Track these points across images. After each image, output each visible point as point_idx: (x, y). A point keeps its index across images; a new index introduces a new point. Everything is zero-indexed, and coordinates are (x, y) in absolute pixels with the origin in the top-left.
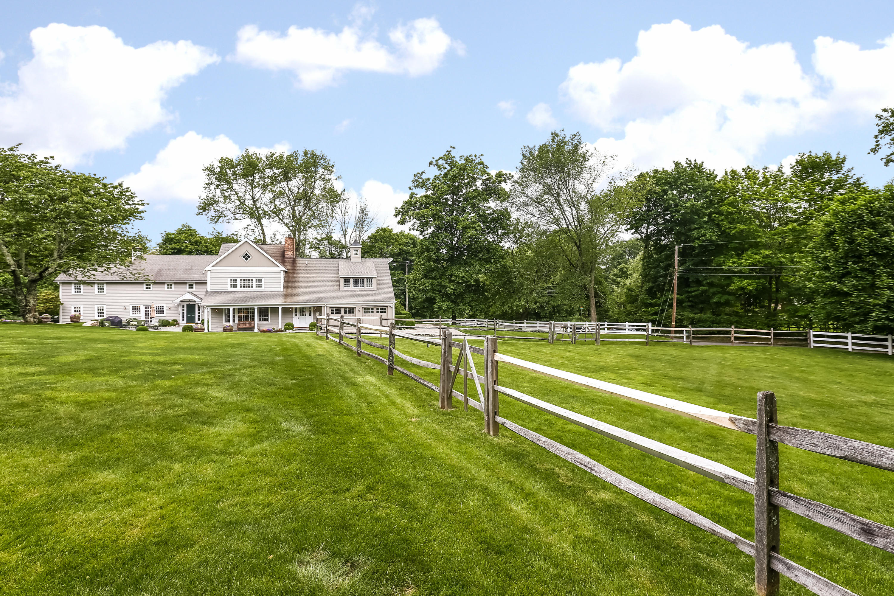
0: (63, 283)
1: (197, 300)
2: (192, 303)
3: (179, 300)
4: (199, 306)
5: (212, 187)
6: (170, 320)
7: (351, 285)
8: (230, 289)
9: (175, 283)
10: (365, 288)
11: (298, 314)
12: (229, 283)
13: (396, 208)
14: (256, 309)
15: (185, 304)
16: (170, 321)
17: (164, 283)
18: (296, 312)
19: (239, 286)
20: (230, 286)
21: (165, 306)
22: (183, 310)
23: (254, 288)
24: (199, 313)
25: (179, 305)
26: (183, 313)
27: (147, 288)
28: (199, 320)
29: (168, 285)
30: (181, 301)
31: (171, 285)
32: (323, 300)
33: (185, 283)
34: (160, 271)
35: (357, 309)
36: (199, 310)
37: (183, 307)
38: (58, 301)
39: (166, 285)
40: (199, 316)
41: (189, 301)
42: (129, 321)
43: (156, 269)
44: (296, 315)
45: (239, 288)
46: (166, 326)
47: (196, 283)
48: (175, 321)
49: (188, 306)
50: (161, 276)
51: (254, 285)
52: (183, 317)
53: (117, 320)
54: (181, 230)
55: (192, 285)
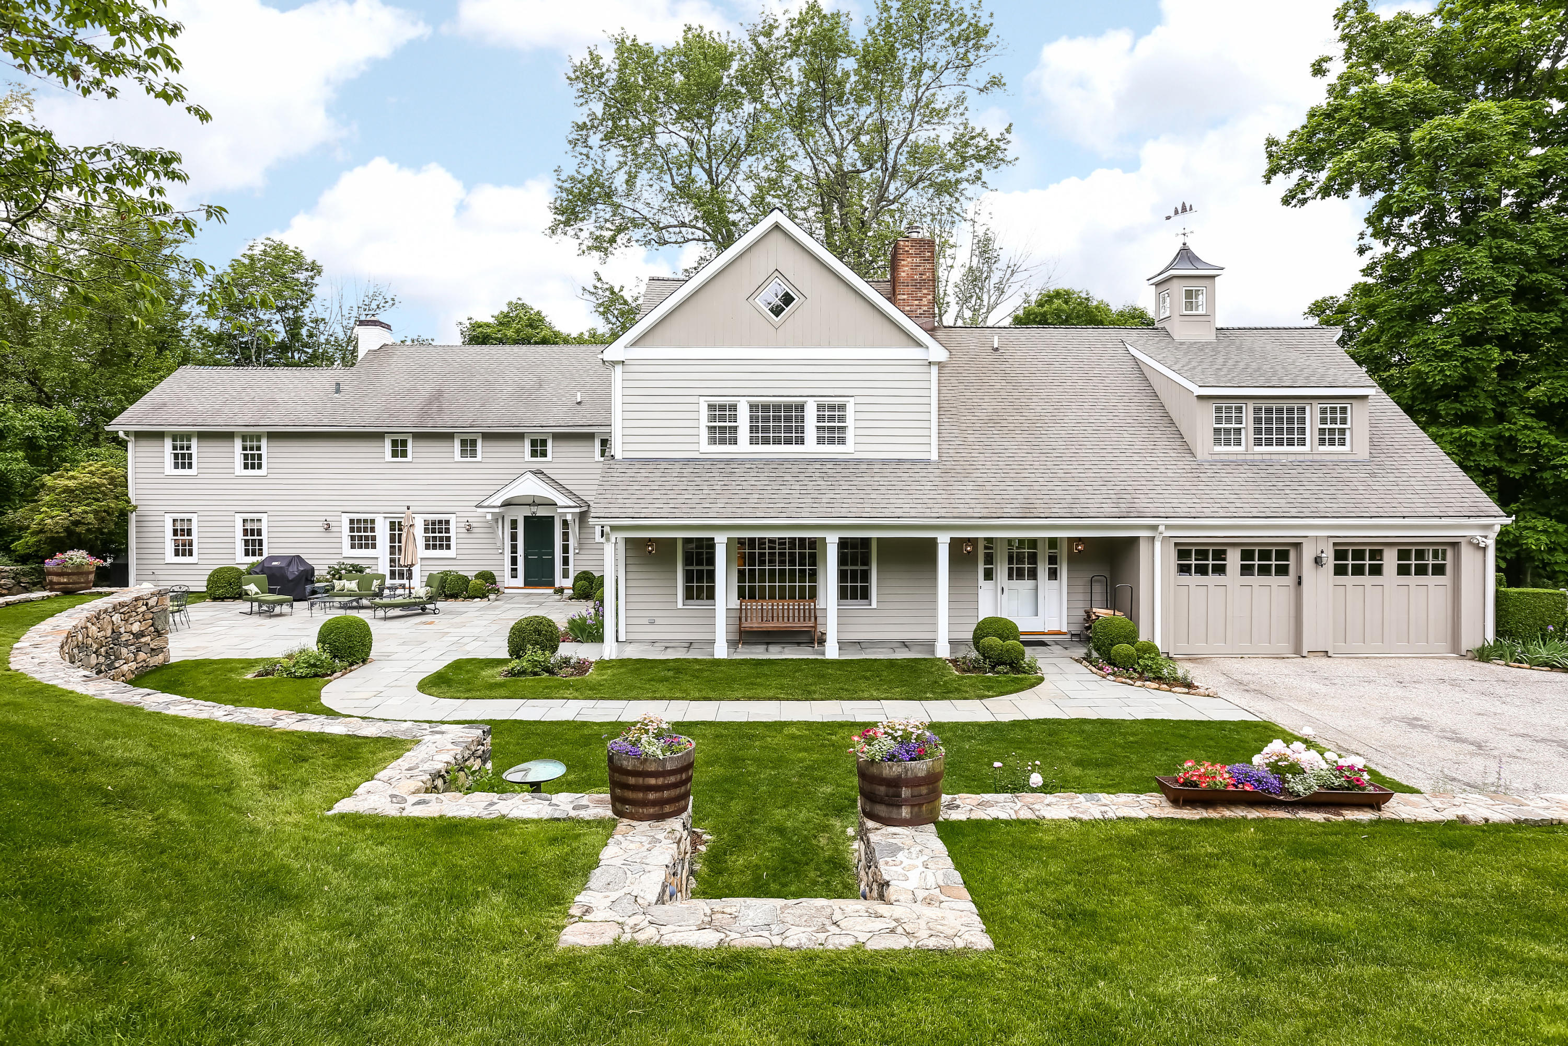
0: (139, 435)
1: (561, 500)
2: (542, 512)
3: (498, 500)
4: (565, 523)
5: (595, 139)
6: (469, 571)
7: (1248, 435)
8: (705, 448)
9: (487, 436)
10: (1310, 447)
11: (1001, 570)
12: (704, 422)
13: (1271, 143)
14: (832, 540)
15: (520, 515)
16: (471, 574)
17: (449, 436)
18: (989, 559)
19: (744, 433)
20: (704, 434)
21: (453, 519)
22: (514, 537)
23: (811, 446)
24: (566, 549)
25: (499, 518)
26: (514, 549)
27: (395, 454)
28: (565, 575)
29: (463, 443)
30: (507, 504)
31: (474, 443)
32: (1142, 503)
33: (519, 437)
34: (437, 396)
35: (1308, 555)
36: (566, 536)
37: (514, 523)
38: (123, 496)
39: (457, 444)
40: (566, 561)
41: (535, 502)
42: (336, 574)
43: (426, 390)
44: (989, 575)
45: (744, 446)
46: (455, 596)
47: (557, 437)
48: (488, 577)
49: (530, 521)
50: (440, 410)
51: (810, 433)
52: (514, 561)
53: (293, 571)
54: (506, 316)
55: (544, 442)
